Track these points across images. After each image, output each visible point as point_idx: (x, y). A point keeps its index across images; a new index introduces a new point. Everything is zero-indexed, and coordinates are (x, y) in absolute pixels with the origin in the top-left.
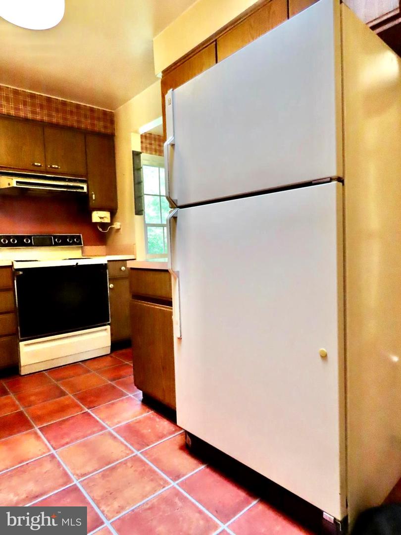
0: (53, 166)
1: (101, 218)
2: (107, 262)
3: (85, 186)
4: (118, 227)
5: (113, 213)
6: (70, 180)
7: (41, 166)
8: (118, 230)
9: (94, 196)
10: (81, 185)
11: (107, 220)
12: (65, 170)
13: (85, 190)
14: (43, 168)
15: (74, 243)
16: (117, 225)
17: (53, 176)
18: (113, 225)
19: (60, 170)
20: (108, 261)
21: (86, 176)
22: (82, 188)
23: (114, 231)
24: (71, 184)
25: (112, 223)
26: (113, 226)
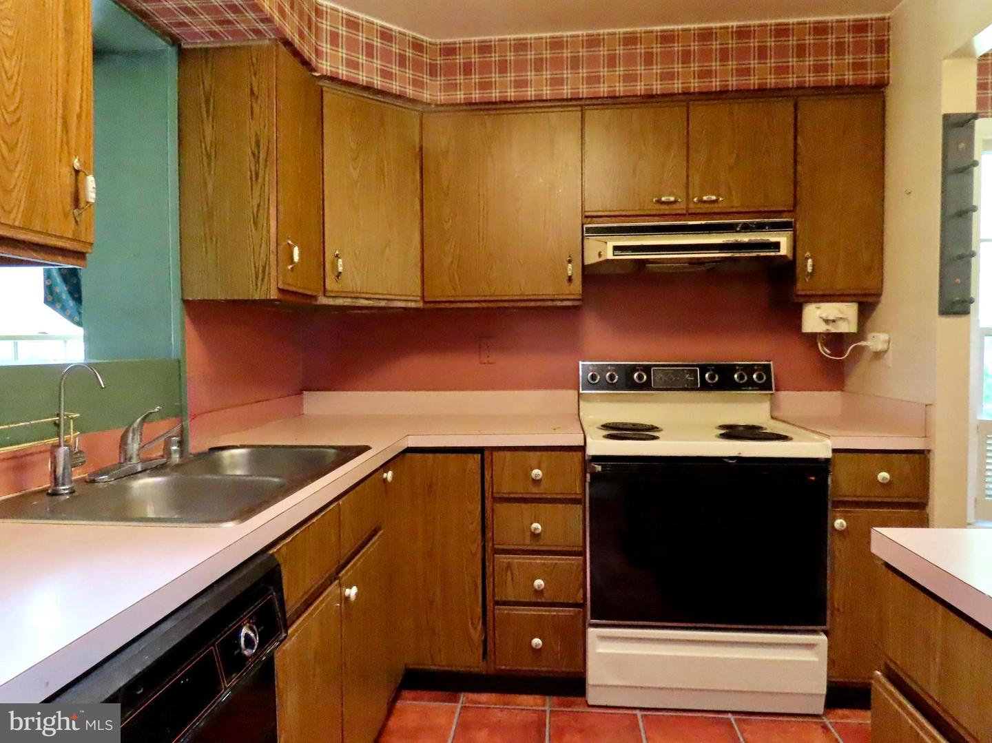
0: (705, 198)
1: (827, 321)
2: (829, 455)
3: (783, 240)
4: (880, 347)
5: (867, 305)
6: (746, 228)
7: (675, 202)
8: (878, 355)
9: (810, 262)
10: (772, 237)
11: (848, 326)
12: (737, 203)
13: (784, 250)
14: (680, 207)
15: (751, 385)
16: (876, 341)
17: (703, 222)
18: (864, 339)
19: (723, 204)
20: (835, 451)
21: (792, 211)
22: (776, 246)
23: (866, 356)
24: (745, 238)
25: (860, 334)
26: (863, 343)
